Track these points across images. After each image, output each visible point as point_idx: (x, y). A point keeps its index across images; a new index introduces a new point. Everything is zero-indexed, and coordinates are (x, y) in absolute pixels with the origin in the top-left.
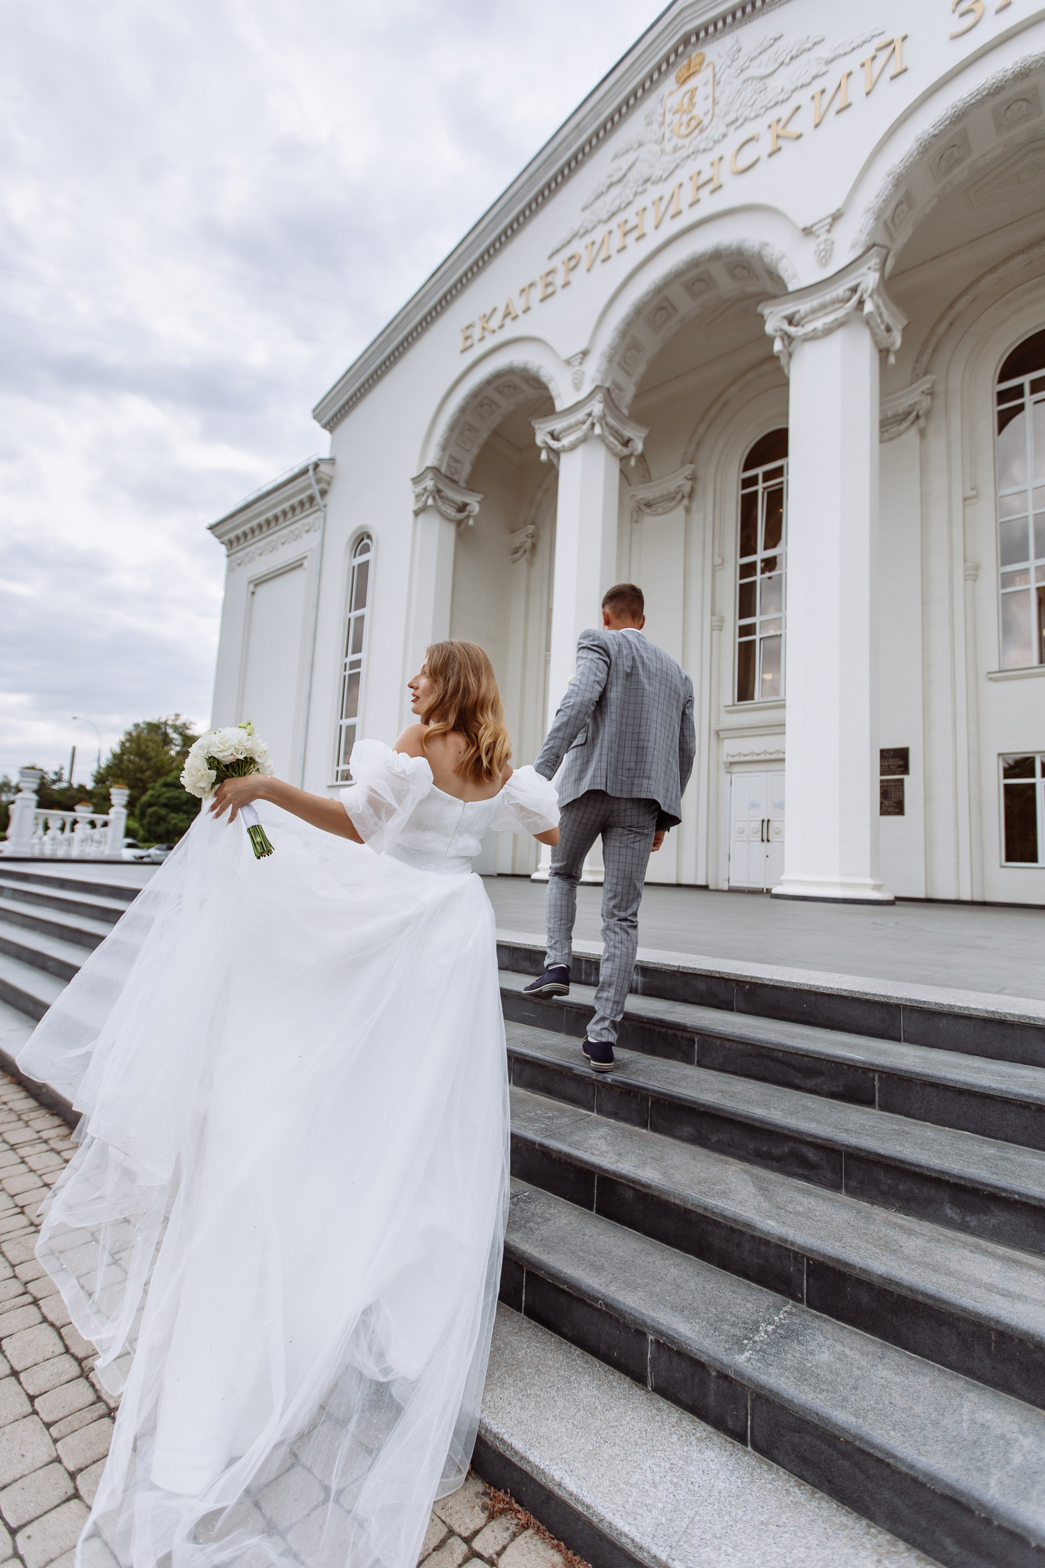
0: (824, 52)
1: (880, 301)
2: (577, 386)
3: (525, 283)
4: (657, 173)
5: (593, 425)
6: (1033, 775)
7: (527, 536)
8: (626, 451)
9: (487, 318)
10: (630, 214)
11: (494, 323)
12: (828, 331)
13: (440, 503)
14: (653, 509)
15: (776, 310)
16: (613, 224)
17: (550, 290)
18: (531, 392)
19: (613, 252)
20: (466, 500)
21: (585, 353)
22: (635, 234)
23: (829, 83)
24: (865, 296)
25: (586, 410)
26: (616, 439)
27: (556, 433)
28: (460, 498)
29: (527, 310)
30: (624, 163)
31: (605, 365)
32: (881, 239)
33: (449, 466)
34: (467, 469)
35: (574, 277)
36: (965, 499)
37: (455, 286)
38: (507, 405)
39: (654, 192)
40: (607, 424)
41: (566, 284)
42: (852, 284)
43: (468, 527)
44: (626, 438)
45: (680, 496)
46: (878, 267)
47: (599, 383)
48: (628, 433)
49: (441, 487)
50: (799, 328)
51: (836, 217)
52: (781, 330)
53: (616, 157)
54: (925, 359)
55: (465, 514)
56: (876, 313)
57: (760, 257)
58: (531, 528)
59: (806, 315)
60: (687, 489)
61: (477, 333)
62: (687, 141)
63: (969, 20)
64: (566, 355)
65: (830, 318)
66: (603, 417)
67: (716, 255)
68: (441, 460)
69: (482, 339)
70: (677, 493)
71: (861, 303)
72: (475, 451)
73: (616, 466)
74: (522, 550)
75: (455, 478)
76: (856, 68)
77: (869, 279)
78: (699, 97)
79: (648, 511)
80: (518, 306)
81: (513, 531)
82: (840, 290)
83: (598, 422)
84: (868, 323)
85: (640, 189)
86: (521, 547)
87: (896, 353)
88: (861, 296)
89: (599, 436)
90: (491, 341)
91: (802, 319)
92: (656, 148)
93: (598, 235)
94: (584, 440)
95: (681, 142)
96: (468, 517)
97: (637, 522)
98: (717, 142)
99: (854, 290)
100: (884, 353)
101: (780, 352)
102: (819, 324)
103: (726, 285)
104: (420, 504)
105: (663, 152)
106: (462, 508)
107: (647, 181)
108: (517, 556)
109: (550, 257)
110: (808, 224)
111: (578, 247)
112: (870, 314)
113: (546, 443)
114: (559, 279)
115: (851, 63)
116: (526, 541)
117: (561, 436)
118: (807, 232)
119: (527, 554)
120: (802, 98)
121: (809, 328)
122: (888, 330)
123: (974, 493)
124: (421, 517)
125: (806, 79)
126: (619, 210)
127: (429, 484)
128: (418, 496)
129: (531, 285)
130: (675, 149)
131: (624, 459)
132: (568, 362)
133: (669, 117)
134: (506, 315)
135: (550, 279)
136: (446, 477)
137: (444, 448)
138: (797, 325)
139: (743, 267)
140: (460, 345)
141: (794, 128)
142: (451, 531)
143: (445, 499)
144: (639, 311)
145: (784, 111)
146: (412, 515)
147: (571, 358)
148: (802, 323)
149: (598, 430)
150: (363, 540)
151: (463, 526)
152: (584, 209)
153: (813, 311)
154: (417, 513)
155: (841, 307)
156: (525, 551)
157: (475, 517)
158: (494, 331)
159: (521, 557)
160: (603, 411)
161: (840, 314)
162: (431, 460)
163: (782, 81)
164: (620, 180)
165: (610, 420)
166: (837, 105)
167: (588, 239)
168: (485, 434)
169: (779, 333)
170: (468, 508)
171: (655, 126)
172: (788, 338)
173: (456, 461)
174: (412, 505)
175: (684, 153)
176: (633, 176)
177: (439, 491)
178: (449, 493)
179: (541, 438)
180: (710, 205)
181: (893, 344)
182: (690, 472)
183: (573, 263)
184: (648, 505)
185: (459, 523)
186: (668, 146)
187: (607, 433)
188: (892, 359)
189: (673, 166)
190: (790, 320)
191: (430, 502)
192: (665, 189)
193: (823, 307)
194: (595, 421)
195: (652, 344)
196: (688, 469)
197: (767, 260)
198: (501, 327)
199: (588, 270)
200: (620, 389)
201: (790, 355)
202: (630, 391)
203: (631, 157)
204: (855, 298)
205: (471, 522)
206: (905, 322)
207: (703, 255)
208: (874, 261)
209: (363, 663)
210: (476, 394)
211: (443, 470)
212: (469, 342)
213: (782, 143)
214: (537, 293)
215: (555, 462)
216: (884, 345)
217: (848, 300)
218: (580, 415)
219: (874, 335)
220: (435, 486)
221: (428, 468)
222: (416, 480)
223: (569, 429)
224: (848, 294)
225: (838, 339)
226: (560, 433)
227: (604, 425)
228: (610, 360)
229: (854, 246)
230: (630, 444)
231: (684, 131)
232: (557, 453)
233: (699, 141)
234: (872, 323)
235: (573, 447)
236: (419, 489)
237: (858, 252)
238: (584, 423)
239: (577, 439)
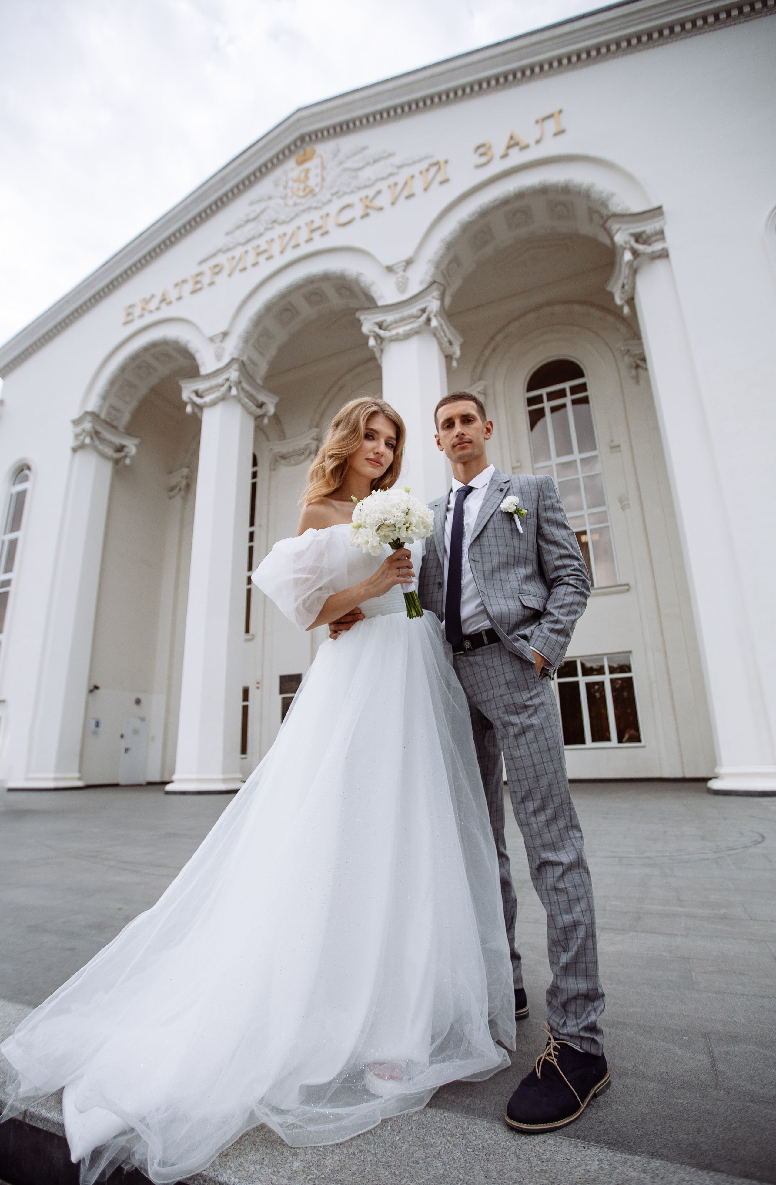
0: (396, 161)
1: (443, 322)
2: (219, 358)
3: (178, 279)
4: (282, 217)
5: (230, 388)
6: (576, 675)
7: (182, 477)
8: (259, 412)
9: (146, 302)
10: (262, 242)
11: (153, 305)
12: (407, 336)
13: (97, 442)
14: (287, 460)
15: (369, 317)
16: (249, 247)
17: (199, 286)
18: (183, 361)
19: (248, 265)
20: (124, 442)
21: (225, 334)
22: (266, 255)
23: (401, 179)
24: (432, 316)
25: (225, 376)
26: (251, 401)
27: (200, 392)
28: (118, 441)
29: (179, 298)
30: (258, 208)
31: (241, 345)
32: (440, 279)
33: (109, 413)
34: (126, 418)
35: (218, 279)
36: (513, 468)
37: (121, 275)
38: (163, 370)
39: (279, 230)
40: (243, 389)
41: (212, 284)
42: (422, 306)
43: (126, 467)
44: (260, 402)
45: (307, 452)
46: (438, 297)
47: (235, 356)
48: (262, 397)
49: (99, 429)
50: (386, 332)
51: (409, 263)
52: (374, 332)
53: (252, 203)
54: (479, 370)
55: (122, 454)
56: (439, 328)
57: (357, 282)
58: (185, 471)
59: (391, 324)
60: (313, 446)
61: (137, 311)
62: (303, 201)
63: (484, 159)
64: (210, 333)
65: (408, 327)
66: (239, 383)
67: (326, 277)
68: (101, 407)
69: (141, 316)
70: (306, 449)
71: (429, 320)
72: (135, 403)
73: (251, 424)
74: (177, 489)
75: (115, 423)
76: (417, 174)
77: (434, 305)
78: (311, 175)
79: (283, 462)
80: (173, 295)
81: (170, 472)
82: (414, 310)
83: (234, 385)
84: (435, 335)
85: (270, 226)
86: (176, 486)
87: (458, 360)
88: (429, 316)
89: (235, 397)
90: (149, 319)
91: (389, 326)
92: (281, 201)
93: (238, 252)
94: (223, 399)
95: (299, 201)
96: (125, 457)
97: (274, 470)
98: (325, 204)
99: (424, 311)
100: (448, 358)
101: (373, 347)
102: (401, 330)
103: (336, 301)
104: (78, 443)
105: (286, 205)
106: (120, 449)
107: (274, 221)
108: (173, 493)
109: (201, 263)
110: (390, 263)
111: (221, 259)
112: (436, 328)
113: (190, 398)
114: (206, 279)
115: (415, 170)
116: (181, 482)
117: (204, 394)
118: (390, 269)
119: (182, 493)
120: (382, 185)
121: (394, 332)
122: (451, 343)
123: (518, 464)
124: (79, 454)
125: (384, 175)
126: (253, 238)
127: (88, 425)
128: (77, 436)
129: (184, 281)
130: (295, 204)
131: (258, 418)
132: (212, 339)
133: (290, 184)
134: (163, 300)
135: (199, 278)
136: (105, 422)
137: (104, 398)
138: (385, 329)
139: (347, 289)
140: (123, 318)
141: (378, 203)
142: (108, 468)
143: (103, 440)
144: (268, 308)
145: (371, 192)
146: (69, 452)
147: (214, 336)
148: (389, 328)
149: (234, 392)
150: (22, 470)
151: (121, 464)
152: (228, 234)
153: (396, 322)
154: (75, 450)
155: (414, 321)
156: (180, 490)
157: (132, 458)
158: (151, 312)
159: (176, 494)
160: (239, 377)
161: (415, 325)
162: (92, 405)
163: (368, 174)
164: (254, 219)
165: (245, 385)
166: (406, 193)
167: (230, 255)
168: (143, 391)
169: (372, 334)
170: (126, 450)
171: (281, 188)
172: (379, 338)
173: (116, 410)
174: (70, 442)
175: (302, 208)
176: (264, 217)
177: (97, 433)
178: (107, 435)
179: (187, 394)
180: (319, 243)
181: (454, 353)
182: (315, 434)
183: (217, 270)
184: (283, 457)
185: (117, 462)
186: (290, 202)
187: (242, 395)
188: (454, 364)
189: (293, 215)
190: (380, 326)
191: (88, 441)
192: (288, 229)
193: (403, 319)
194: (232, 384)
195: (281, 335)
196: (314, 432)
197: (362, 285)
198: (158, 309)
199: (230, 275)
200: (255, 364)
201: (382, 351)
202: (263, 368)
203: (263, 205)
204: (424, 317)
205: (128, 461)
206: (462, 341)
207: (316, 276)
208: (436, 293)
209: (13, 584)
210: (134, 358)
211: (103, 416)
212: (130, 318)
213: (370, 211)
214: (188, 287)
215: (199, 414)
216: (448, 353)
217: (420, 317)
218: (220, 379)
219: (440, 344)
220: (94, 428)
221: (87, 413)
222: (76, 422)
223: (210, 390)
224: (420, 313)
225: (414, 343)
226: (203, 392)
227: (240, 389)
228: (246, 341)
229: (422, 282)
230: (264, 407)
231: (301, 193)
232: (201, 408)
233: (312, 202)
234: (438, 335)
235: (214, 404)
236: (78, 429)
237: (424, 286)
238: (223, 385)
239: (217, 398)
